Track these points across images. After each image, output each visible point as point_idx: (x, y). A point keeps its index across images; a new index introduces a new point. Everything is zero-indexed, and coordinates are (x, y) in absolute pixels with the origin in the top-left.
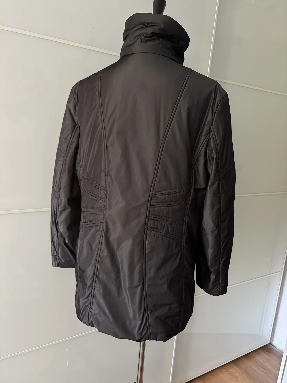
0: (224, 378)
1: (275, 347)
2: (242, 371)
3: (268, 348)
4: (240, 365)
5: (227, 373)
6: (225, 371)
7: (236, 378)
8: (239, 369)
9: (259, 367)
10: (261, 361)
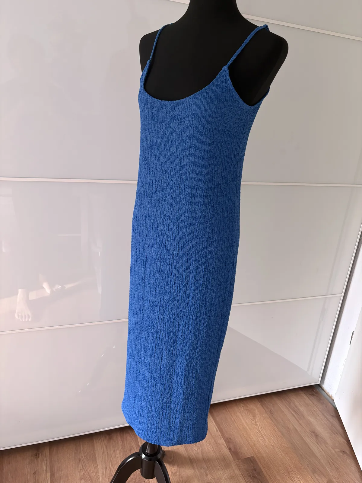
0: (238, 414)
1: (325, 391)
2: (265, 409)
3: (314, 391)
4: (266, 402)
5: (244, 408)
6: (243, 406)
7: (254, 416)
8: (263, 406)
9: (290, 409)
10: (297, 403)
